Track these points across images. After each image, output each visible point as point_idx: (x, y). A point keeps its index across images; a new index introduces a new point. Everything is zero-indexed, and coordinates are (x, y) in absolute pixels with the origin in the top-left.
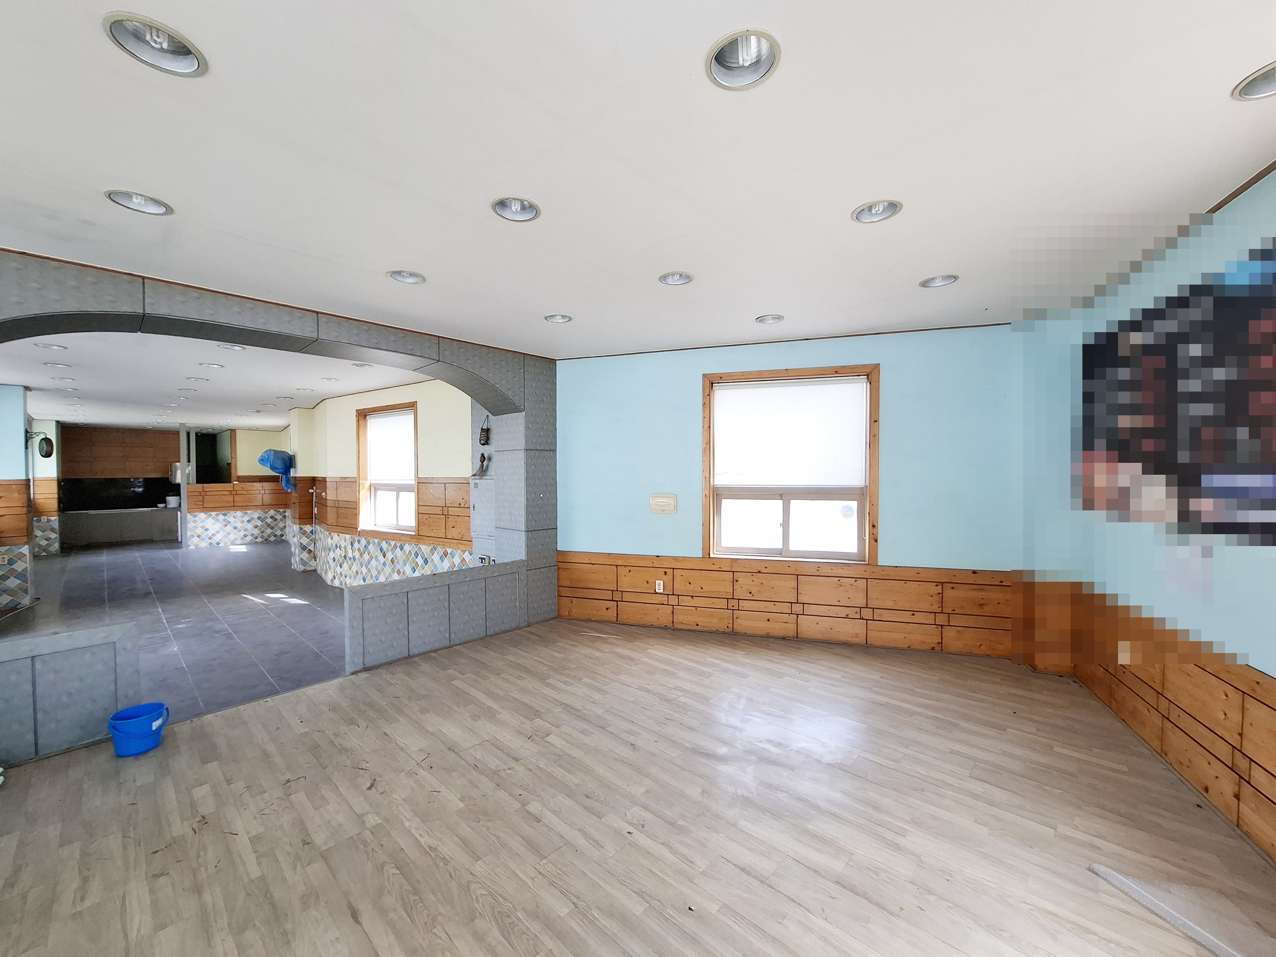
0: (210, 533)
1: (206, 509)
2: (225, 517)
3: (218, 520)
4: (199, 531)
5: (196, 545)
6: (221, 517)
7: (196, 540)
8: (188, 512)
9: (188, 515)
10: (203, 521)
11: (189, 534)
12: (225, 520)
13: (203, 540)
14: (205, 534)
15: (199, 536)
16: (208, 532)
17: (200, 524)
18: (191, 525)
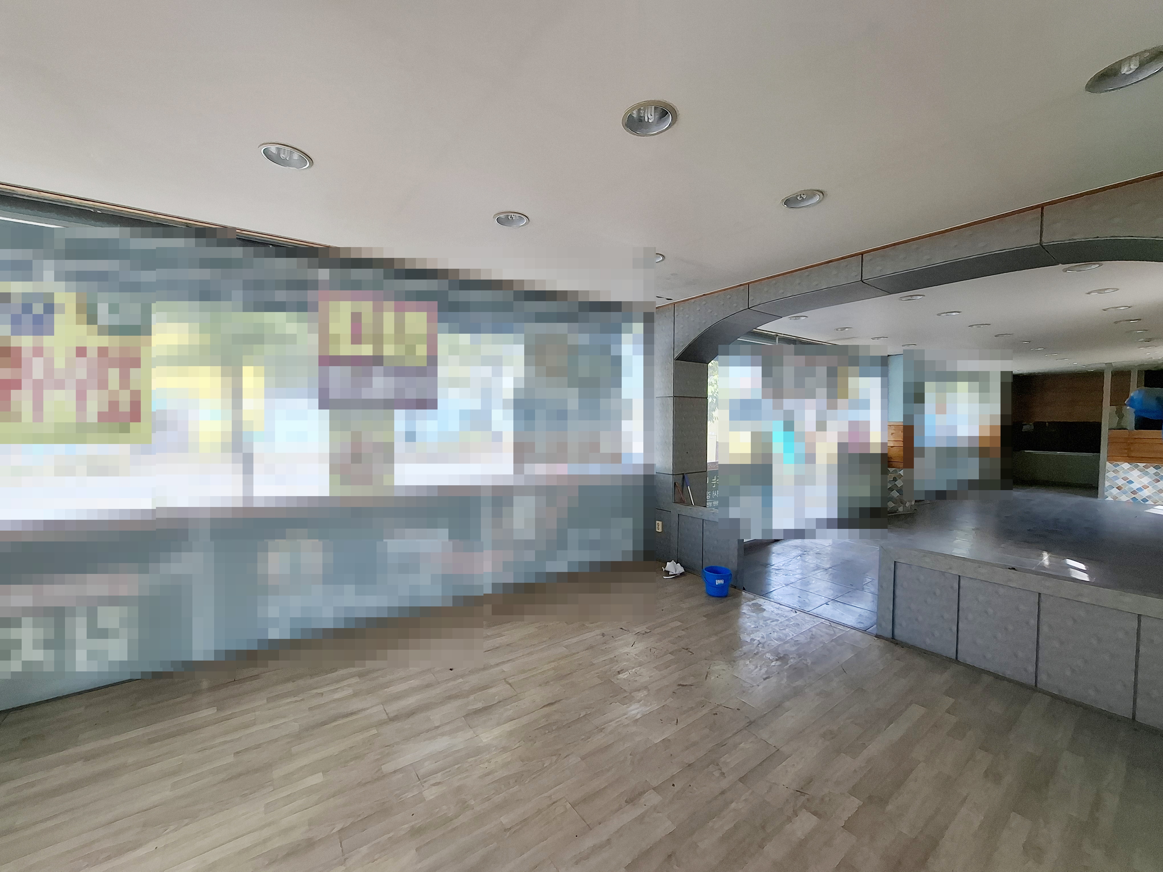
0: (1135, 486)
1: (1132, 458)
2: (1158, 471)
3: (1147, 474)
4: (1120, 482)
5: (1115, 498)
6: (1152, 470)
7: (1115, 491)
8: (1108, 460)
9: (1108, 463)
10: (1126, 472)
11: (1107, 484)
12: (1156, 474)
13: (1125, 493)
14: (1127, 487)
15: (1119, 488)
16: (1132, 485)
17: (1121, 474)
18: (1110, 475)
